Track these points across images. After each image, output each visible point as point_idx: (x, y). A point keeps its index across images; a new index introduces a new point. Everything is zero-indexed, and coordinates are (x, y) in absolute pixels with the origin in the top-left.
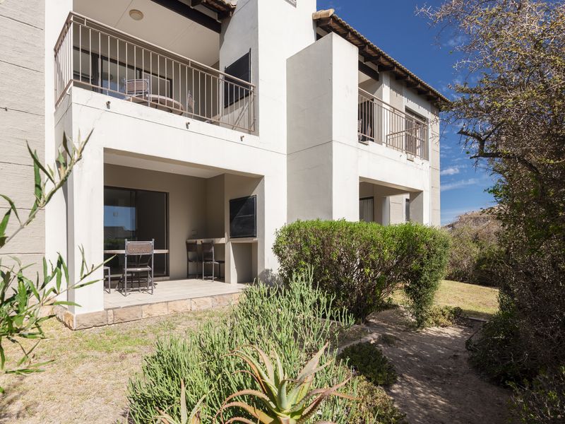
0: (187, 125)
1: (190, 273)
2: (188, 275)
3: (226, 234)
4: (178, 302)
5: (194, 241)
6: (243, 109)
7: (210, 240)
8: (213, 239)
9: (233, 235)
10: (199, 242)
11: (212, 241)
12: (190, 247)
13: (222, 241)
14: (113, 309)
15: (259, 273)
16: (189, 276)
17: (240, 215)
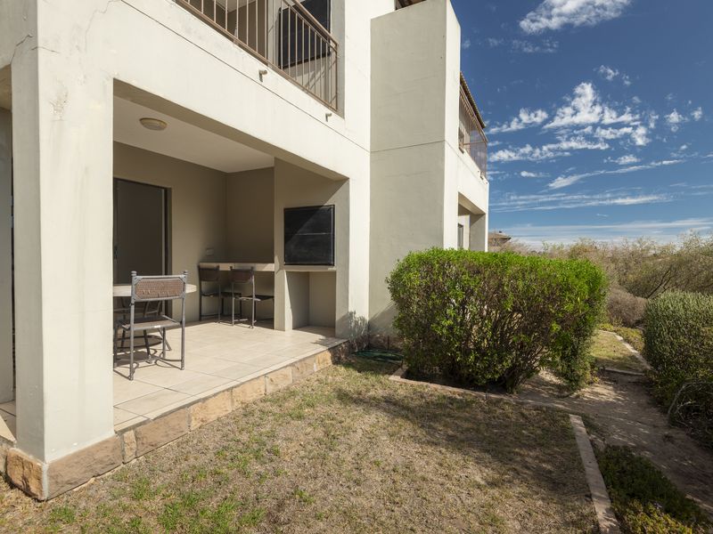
0: (261, 74)
1: (203, 313)
2: (201, 316)
3: (276, 259)
4: (248, 384)
5: (214, 265)
6: (314, 76)
7: (248, 266)
8: (252, 265)
9: (290, 260)
10: (225, 267)
11: (252, 268)
12: (204, 274)
13: (269, 267)
14: (133, 428)
15: (337, 318)
16: (202, 318)
17: (303, 232)
